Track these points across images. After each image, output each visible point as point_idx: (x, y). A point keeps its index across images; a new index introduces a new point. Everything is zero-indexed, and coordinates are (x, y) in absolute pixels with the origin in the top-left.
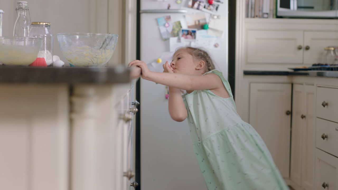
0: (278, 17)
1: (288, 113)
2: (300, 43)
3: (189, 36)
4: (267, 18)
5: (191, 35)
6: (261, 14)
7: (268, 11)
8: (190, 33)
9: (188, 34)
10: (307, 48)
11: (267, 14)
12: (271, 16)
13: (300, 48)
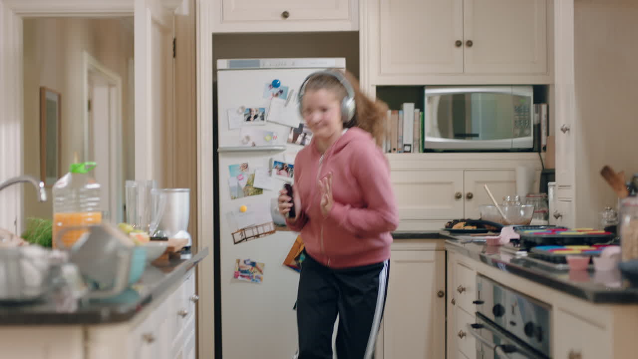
0: (426, 151)
1: (441, 294)
2: (459, 189)
3: (283, 172)
4: (410, 152)
5: (287, 170)
6: (400, 146)
7: (410, 142)
8: (285, 168)
9: (282, 169)
10: (470, 197)
11: (410, 145)
12: (417, 149)
13: (458, 197)
